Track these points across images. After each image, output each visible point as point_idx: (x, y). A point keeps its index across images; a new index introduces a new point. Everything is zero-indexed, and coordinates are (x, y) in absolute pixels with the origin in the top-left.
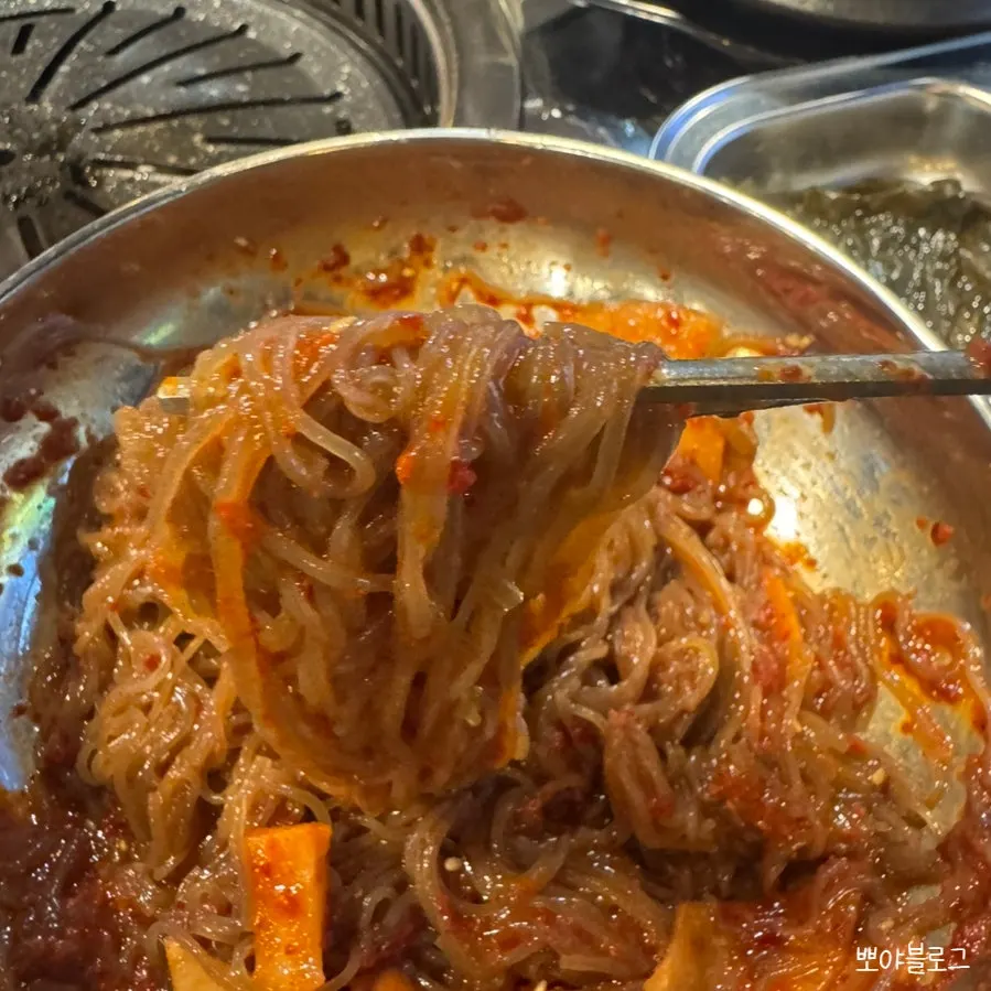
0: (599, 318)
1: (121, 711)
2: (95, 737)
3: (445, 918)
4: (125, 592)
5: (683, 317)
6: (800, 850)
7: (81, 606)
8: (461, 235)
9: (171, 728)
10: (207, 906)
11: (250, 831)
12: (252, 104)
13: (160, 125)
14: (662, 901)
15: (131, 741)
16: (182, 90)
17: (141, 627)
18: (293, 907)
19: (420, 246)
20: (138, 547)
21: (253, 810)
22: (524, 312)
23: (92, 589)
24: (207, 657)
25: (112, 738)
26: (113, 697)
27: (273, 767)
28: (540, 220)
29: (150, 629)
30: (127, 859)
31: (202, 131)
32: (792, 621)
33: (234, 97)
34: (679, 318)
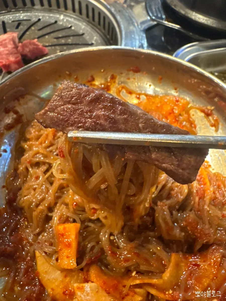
0: (157, 99)
1: (28, 189)
2: (21, 195)
3: (110, 252)
4: (32, 159)
5: (180, 100)
6: (206, 242)
7: (20, 161)
8: (124, 75)
9: (40, 195)
10: (46, 243)
11: (58, 224)
12: (72, 44)
13: (50, 48)
14: (168, 252)
15: (30, 198)
16: (55, 40)
17: (35, 168)
18: (69, 245)
19: (113, 78)
20: (36, 147)
21: (60, 219)
22: (138, 96)
23: (23, 157)
24: (51, 177)
25: (25, 196)
26: (26, 186)
27: (66, 208)
28: (145, 73)
29: (37, 169)
30: (27, 227)
31: (59, 50)
32: (207, 180)
33: (67, 42)
34: (179, 100)
